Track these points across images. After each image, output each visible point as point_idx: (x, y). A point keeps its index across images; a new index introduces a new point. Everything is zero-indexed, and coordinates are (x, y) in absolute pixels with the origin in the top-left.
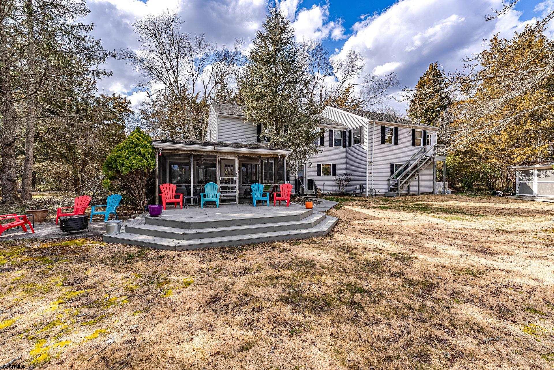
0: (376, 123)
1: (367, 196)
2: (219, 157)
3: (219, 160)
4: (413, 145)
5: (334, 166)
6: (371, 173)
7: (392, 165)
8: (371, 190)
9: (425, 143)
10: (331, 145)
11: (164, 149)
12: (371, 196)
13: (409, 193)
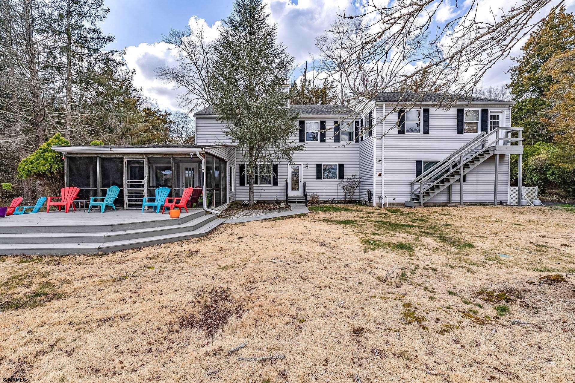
0: (387, 106)
1: (375, 205)
2: (126, 160)
3: (125, 162)
4: (460, 131)
5: (341, 166)
6: (380, 175)
7: (419, 163)
8: (380, 197)
9: (484, 128)
10: (337, 139)
11: (68, 153)
12: (380, 206)
13: (449, 203)
